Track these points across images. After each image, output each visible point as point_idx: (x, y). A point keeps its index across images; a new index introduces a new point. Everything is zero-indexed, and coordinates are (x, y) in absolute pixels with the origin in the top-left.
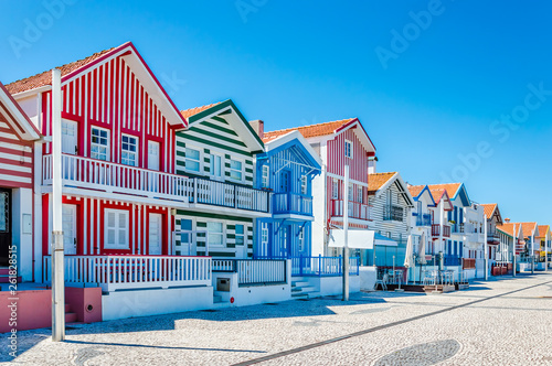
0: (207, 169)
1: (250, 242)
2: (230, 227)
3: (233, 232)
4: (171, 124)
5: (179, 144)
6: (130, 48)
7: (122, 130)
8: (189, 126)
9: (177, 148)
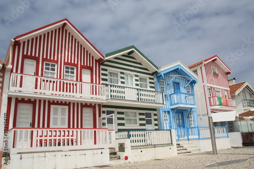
0: (123, 83)
1: (156, 122)
2: (140, 114)
3: (143, 117)
4: (97, 59)
5: (103, 69)
6: (66, 22)
7: (65, 63)
8: (106, 58)
9: (102, 72)
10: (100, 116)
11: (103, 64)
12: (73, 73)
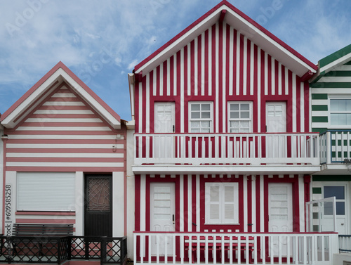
4: (301, 75)
5: (316, 97)
6: (224, 7)
7: (229, 99)
8: (322, 70)
9: (312, 102)
10: (307, 199)
11: (316, 84)
12: (247, 115)
